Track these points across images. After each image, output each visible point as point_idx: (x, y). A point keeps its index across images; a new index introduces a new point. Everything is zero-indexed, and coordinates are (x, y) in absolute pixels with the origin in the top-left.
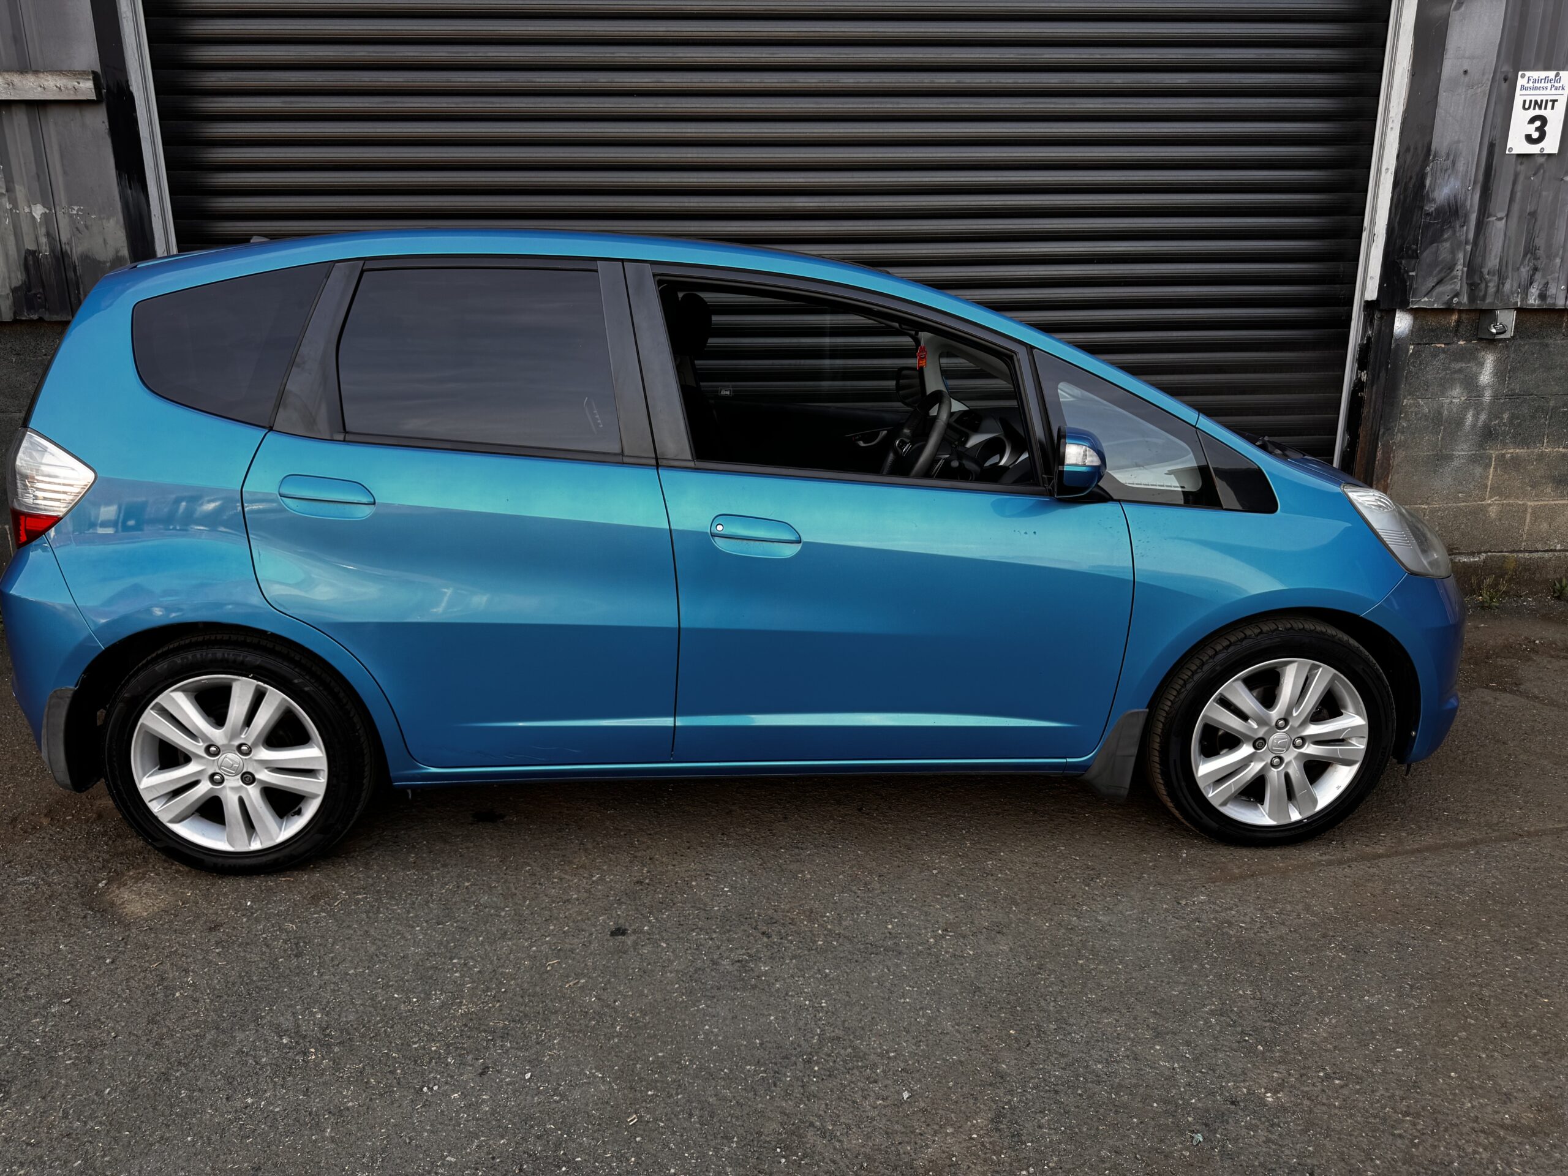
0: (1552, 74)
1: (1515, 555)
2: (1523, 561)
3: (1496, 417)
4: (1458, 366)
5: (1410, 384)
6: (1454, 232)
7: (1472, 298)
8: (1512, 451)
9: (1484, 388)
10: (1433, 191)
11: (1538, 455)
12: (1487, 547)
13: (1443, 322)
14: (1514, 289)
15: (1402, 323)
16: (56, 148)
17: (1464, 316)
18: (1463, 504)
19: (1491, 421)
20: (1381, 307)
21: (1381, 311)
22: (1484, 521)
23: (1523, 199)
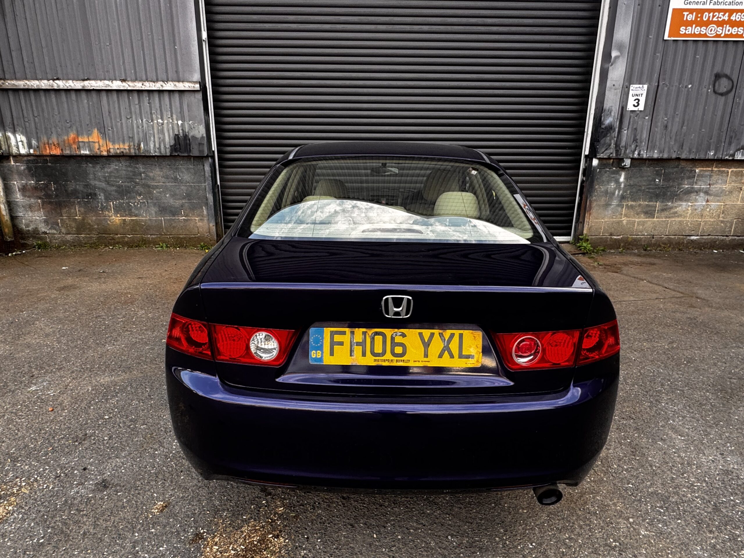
0: (641, 86)
1: (631, 236)
2: (634, 238)
3: (625, 192)
4: (613, 176)
5: (598, 181)
6: (611, 134)
7: (617, 155)
8: (630, 203)
9: (621, 183)
10: (604, 121)
11: (639, 204)
12: (622, 234)
13: (608, 162)
14: (630, 152)
15: (595, 162)
16: (186, 104)
17: (615, 160)
18: (615, 220)
21: (590, 158)
22: (622, 225)
23: (633, 124)
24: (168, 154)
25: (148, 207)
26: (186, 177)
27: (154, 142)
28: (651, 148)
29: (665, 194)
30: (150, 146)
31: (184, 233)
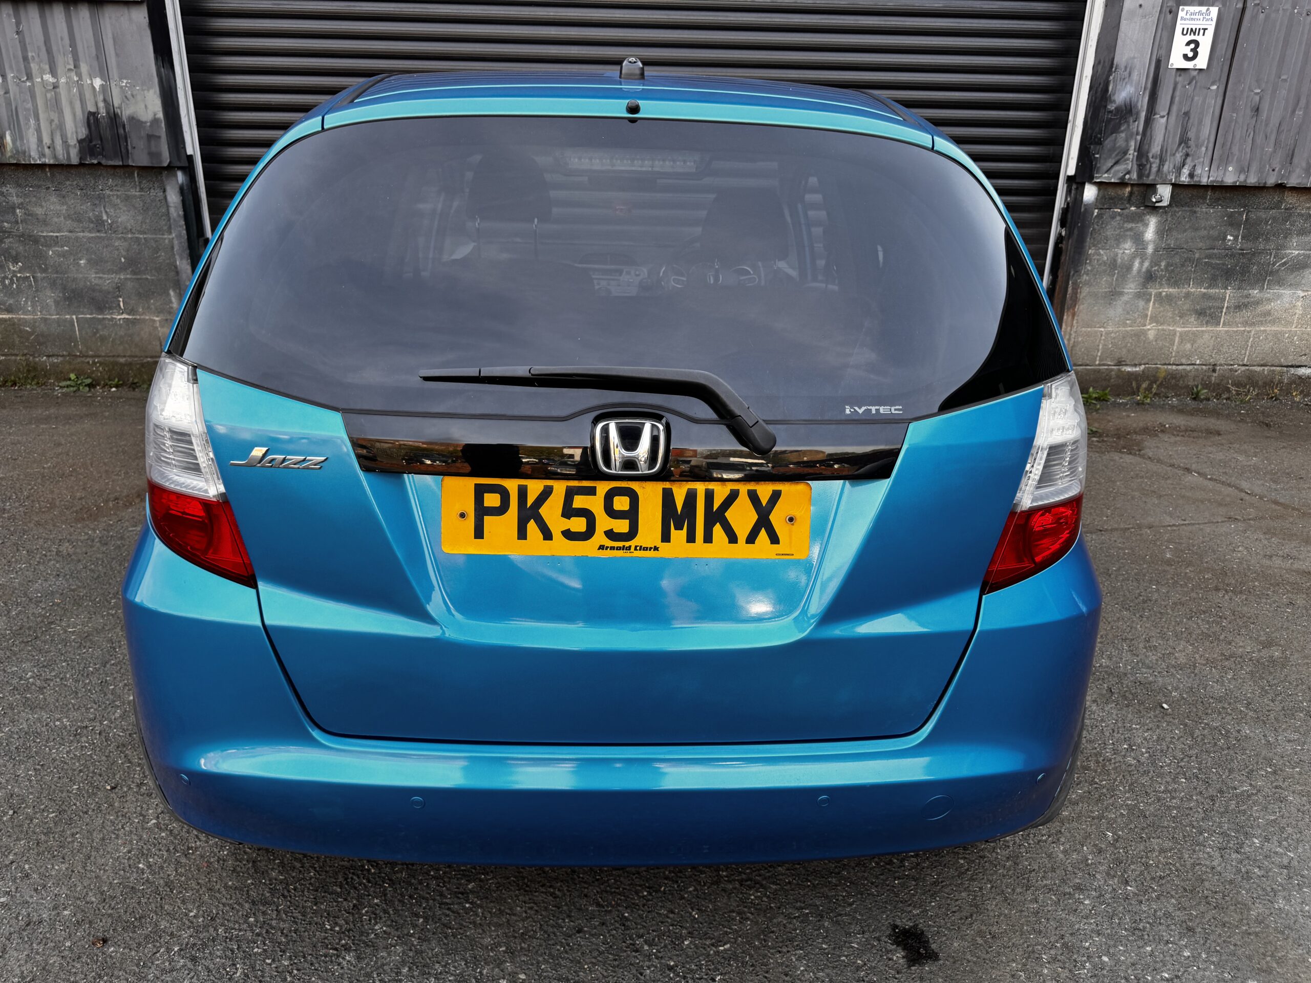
0: (1205, 8)
1: (1166, 367)
2: (1171, 371)
3: (1156, 265)
4: (1129, 225)
5: (1094, 238)
6: (1129, 126)
7: (1140, 175)
8: (1166, 290)
9: (1148, 243)
10: (1114, 94)
11: (1185, 293)
12: (1145, 361)
13: (1120, 192)
14: (1170, 169)
15: (1090, 193)
16: (110, 35)
17: (1135, 189)
18: (1130, 328)
19: (1152, 267)
20: (1078, 180)
21: (1077, 183)
22: (1144, 341)
23: (1180, 103)
24: (75, 160)
25: (37, 291)
26: (125, 217)
27: (38, 130)
28: (1221, 159)
29: (1245, 271)
30: (28, 141)
31: (128, 353)
